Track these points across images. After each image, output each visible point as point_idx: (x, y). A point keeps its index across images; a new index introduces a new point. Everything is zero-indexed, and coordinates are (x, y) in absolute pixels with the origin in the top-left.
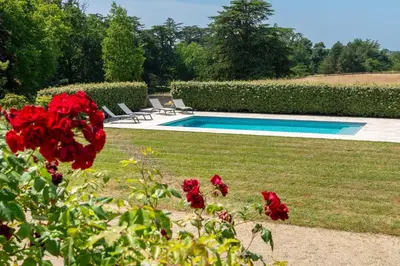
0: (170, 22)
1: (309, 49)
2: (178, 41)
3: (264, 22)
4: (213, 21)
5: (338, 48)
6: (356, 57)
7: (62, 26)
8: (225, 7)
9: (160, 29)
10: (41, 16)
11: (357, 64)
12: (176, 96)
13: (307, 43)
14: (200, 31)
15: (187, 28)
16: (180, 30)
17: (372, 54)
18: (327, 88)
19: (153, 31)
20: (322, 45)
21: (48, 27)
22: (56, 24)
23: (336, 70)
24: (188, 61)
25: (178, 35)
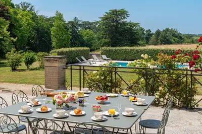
0: (76, 19)
1: (143, 33)
2: (80, 28)
3: (125, 20)
4: (101, 19)
5: (158, 33)
6: (167, 36)
7: (30, 21)
8: (106, 13)
9: (72, 22)
10: (21, 17)
11: (168, 40)
12: (102, 54)
13: (142, 29)
14: (90, 24)
15: (84, 22)
16: (81, 23)
17: (174, 35)
18: (170, 50)
19: (68, 24)
20: (149, 31)
21: (24, 22)
22: (27, 20)
23: (158, 43)
24: (85, 38)
25: (80, 25)
